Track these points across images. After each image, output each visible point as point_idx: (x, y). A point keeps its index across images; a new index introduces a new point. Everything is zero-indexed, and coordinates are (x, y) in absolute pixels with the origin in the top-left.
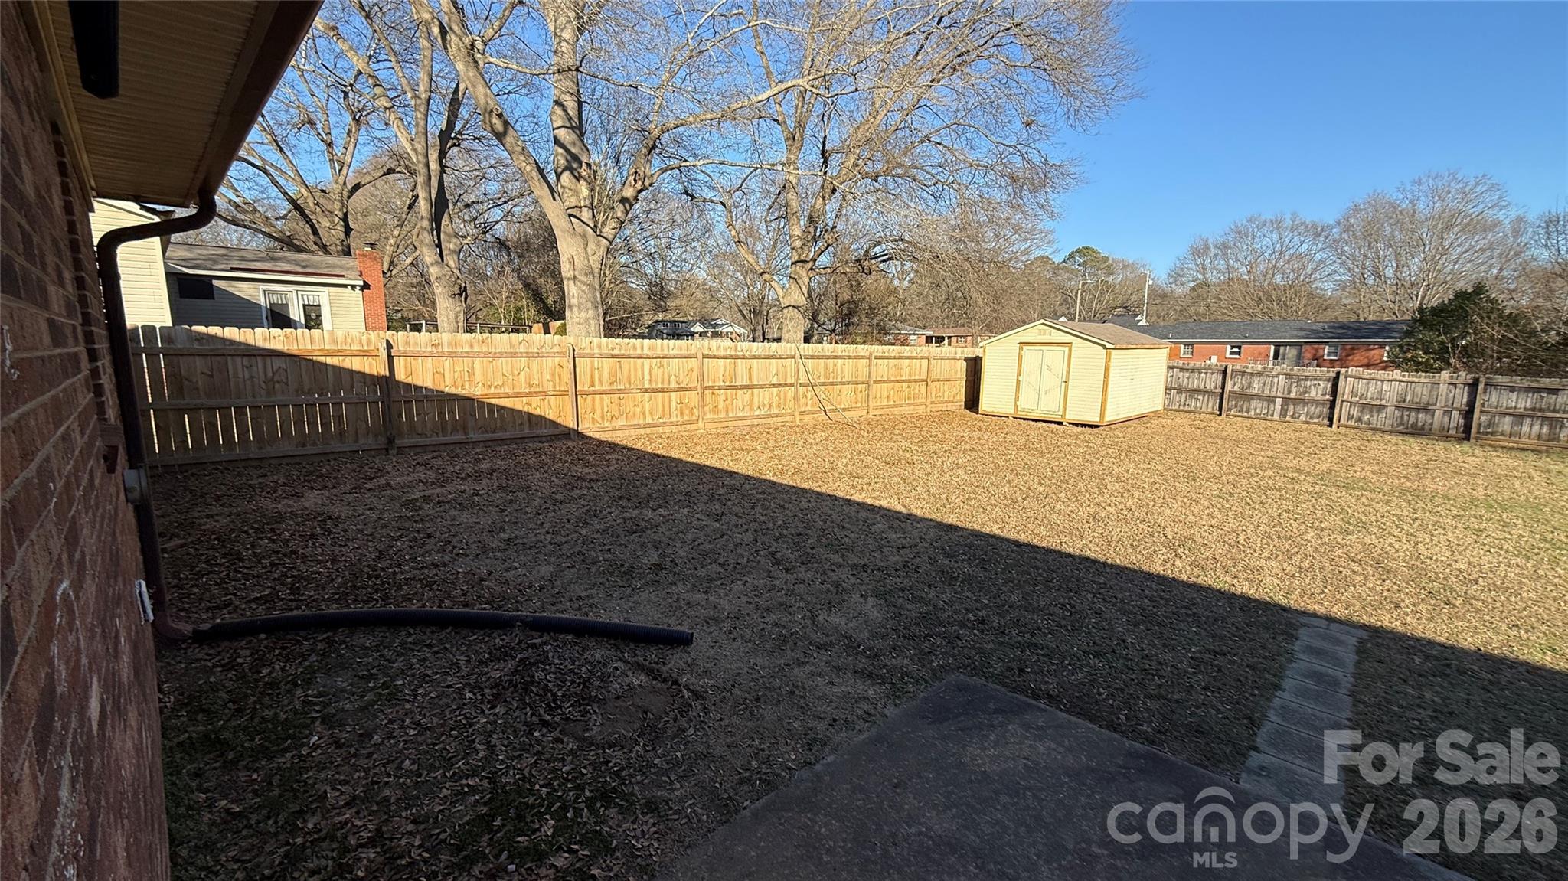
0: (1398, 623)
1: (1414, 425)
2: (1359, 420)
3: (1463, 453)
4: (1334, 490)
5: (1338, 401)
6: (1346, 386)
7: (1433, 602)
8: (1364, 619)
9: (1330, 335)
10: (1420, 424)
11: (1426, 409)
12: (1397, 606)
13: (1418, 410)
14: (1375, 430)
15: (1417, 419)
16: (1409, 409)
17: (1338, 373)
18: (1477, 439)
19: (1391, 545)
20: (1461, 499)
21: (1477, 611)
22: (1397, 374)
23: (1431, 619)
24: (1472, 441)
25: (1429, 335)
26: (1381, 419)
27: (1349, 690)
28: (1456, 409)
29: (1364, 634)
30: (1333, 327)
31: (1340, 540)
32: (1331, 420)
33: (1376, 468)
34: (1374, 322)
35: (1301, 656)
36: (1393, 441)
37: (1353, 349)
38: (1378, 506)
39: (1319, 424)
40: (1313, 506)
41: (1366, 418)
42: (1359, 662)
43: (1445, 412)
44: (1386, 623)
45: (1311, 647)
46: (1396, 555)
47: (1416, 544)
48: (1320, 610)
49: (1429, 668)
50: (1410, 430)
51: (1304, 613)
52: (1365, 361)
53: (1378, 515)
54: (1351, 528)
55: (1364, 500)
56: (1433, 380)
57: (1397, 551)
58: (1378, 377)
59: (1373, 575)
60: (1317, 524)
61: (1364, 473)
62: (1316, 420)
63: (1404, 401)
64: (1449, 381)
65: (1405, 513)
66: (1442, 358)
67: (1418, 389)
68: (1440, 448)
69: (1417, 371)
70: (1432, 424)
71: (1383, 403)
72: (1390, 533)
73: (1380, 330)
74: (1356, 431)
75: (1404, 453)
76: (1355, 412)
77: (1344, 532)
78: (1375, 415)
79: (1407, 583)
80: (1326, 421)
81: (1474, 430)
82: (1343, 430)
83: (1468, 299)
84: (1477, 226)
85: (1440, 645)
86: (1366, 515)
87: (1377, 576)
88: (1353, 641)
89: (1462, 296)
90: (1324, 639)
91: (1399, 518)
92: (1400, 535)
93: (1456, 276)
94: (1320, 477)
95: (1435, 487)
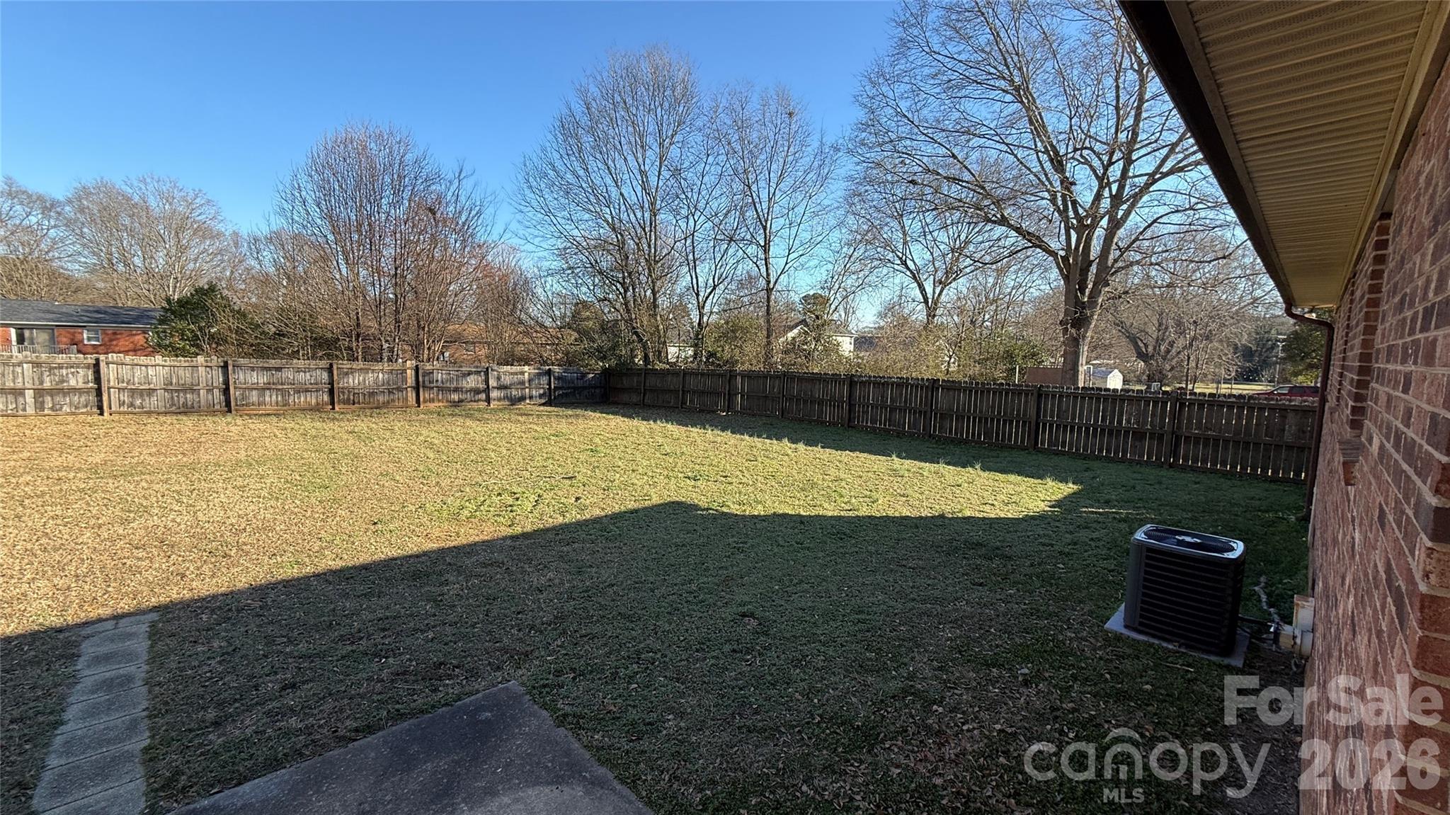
0: (185, 592)
1: (185, 405)
2: (132, 405)
3: (228, 424)
4: (110, 481)
5: (104, 389)
6: (110, 374)
7: (213, 560)
8: (154, 601)
9: (86, 319)
10: (190, 403)
11: (192, 389)
12: (183, 576)
13: (185, 391)
14: (149, 413)
15: (186, 398)
16: (177, 391)
17: (97, 360)
18: (236, 410)
19: (174, 520)
20: (229, 463)
21: (247, 553)
22: (159, 359)
23: (213, 576)
24: (234, 412)
25: (181, 324)
26: (153, 402)
27: (143, 680)
28: (217, 388)
29: (154, 616)
30: (87, 311)
31: (121, 532)
32: (100, 408)
33: (154, 450)
34: (132, 309)
35: (87, 672)
36: (169, 422)
37: (115, 334)
38: (156, 487)
39: (87, 413)
40: (88, 504)
41: (138, 402)
42: (152, 646)
43: (208, 391)
44: (175, 596)
45: (97, 657)
46: (178, 529)
47: (195, 513)
48: (104, 612)
49: (215, 620)
50: (182, 409)
51: (86, 624)
52: (131, 346)
53: (159, 495)
54: (132, 515)
55: (144, 484)
56: (192, 364)
57: (179, 524)
58: (141, 363)
59: (159, 555)
60: (93, 522)
61: (142, 458)
62: (84, 410)
63: (171, 384)
64: (205, 364)
65: (184, 487)
66: (195, 345)
67: (181, 372)
68: (209, 421)
69: (177, 356)
70: (199, 402)
71: (152, 386)
72: (171, 510)
73: (142, 316)
74: (131, 416)
75: (180, 432)
76: (125, 397)
77: (125, 522)
78: (147, 399)
79: (190, 551)
80: (95, 410)
81: (233, 404)
82: (115, 417)
83: (205, 295)
84: (204, 232)
85: (222, 595)
86: (146, 499)
87: (162, 554)
88: (145, 628)
89: (199, 291)
90: (112, 641)
91: (178, 493)
92: (181, 509)
93: (199, 273)
94: (94, 470)
95: (208, 457)
